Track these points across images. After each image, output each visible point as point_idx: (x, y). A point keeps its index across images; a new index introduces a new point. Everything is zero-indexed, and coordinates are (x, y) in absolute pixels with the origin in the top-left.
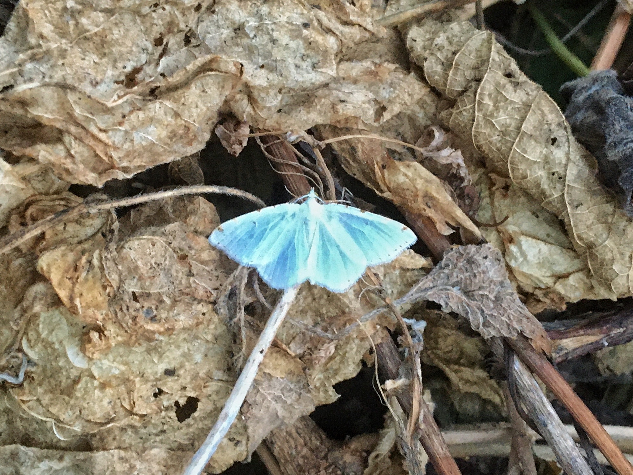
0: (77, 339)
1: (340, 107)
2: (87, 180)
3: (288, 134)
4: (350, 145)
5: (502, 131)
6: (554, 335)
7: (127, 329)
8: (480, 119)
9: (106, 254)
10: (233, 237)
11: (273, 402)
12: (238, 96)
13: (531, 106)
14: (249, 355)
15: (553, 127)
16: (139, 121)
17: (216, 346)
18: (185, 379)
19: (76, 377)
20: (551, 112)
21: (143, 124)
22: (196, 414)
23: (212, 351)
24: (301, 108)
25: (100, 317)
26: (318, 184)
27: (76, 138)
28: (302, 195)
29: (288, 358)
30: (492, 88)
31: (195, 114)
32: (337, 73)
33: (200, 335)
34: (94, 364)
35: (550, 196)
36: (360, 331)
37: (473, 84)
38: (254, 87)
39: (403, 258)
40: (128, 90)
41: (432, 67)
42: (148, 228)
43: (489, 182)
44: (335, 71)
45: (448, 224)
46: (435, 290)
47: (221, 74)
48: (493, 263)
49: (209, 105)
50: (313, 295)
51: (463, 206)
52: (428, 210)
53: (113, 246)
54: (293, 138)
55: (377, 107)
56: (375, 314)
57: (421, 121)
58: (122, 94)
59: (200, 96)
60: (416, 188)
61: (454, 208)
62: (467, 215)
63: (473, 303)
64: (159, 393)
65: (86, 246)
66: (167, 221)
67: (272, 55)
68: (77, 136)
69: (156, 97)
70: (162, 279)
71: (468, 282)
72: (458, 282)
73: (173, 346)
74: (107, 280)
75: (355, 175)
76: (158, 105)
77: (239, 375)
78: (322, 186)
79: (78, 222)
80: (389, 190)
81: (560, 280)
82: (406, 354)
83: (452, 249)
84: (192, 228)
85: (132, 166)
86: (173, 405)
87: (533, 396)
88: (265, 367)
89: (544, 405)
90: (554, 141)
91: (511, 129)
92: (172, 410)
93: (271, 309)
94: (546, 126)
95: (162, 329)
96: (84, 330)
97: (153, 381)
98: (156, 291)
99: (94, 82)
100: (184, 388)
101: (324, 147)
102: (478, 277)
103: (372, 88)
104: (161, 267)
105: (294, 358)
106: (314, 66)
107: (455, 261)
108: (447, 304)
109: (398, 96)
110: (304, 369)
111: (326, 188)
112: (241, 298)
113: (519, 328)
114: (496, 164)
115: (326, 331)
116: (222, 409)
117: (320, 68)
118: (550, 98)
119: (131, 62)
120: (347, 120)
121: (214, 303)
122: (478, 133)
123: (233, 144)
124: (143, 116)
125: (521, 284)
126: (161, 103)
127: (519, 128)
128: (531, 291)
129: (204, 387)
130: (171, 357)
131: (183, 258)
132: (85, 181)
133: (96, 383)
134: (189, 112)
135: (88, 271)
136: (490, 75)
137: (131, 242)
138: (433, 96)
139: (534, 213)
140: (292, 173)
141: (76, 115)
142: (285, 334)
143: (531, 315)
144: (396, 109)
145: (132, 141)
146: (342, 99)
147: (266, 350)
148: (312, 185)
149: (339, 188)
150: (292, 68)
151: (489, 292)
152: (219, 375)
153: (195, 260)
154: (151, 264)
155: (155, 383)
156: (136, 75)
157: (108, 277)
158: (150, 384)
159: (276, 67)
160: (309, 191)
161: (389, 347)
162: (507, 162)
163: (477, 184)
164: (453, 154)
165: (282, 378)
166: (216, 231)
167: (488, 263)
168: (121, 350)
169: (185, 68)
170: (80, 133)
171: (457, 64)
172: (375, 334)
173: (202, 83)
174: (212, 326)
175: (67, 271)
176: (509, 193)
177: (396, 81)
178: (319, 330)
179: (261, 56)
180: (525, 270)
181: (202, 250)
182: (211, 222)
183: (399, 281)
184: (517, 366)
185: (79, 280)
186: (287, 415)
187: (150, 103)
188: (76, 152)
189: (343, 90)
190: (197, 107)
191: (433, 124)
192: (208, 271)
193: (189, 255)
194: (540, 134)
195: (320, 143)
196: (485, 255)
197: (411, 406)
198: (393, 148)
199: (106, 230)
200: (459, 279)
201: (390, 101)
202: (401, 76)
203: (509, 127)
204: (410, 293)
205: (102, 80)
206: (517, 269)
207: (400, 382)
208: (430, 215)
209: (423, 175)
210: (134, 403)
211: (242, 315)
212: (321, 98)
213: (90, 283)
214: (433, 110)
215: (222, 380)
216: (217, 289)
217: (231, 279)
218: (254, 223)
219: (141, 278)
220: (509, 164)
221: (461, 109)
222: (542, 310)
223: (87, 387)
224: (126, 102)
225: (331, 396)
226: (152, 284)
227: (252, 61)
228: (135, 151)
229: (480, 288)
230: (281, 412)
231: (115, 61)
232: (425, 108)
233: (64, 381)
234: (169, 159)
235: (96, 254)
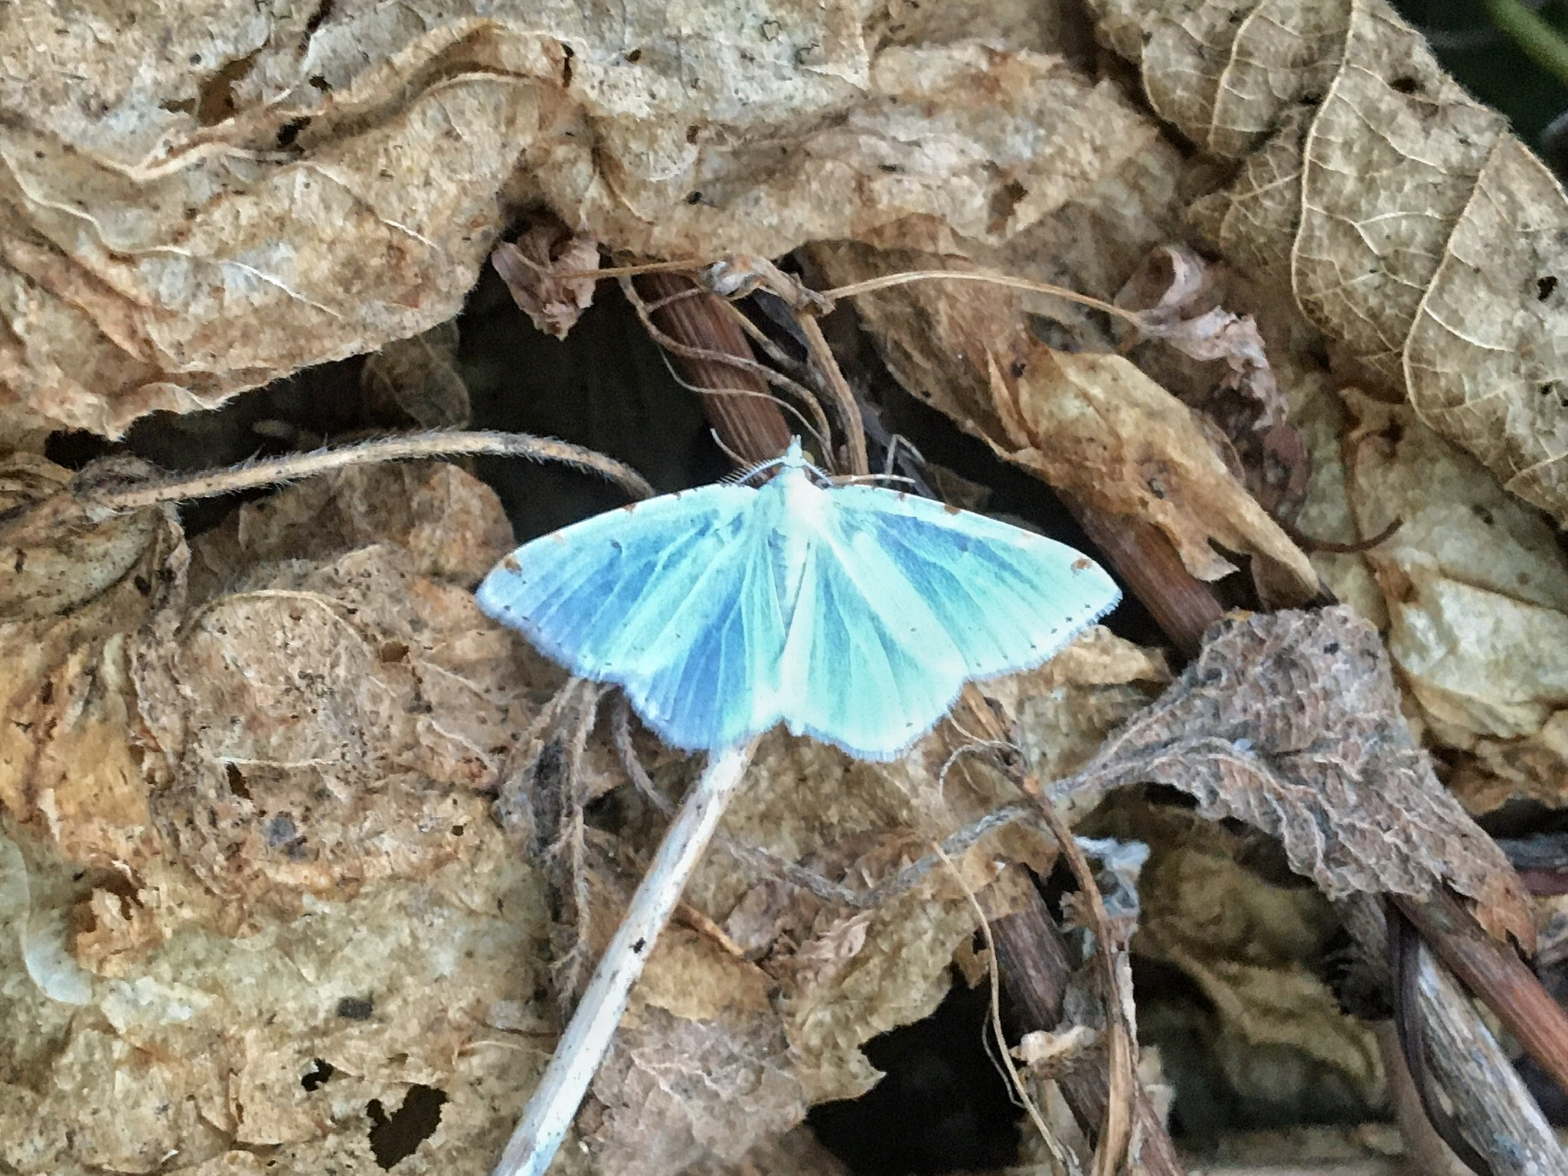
0: (55, 913)
1: (880, 185)
2: (71, 416)
3: (716, 269)
4: (914, 304)
5: (1384, 258)
6: (1539, 880)
7: (209, 883)
8: (1317, 221)
9: (143, 649)
10: (553, 588)
11: (678, 1098)
12: (561, 152)
13: (1475, 179)
14: (600, 953)
15: (1545, 244)
16: (238, 227)
17: (499, 924)
18: (404, 1028)
19: (57, 1028)
20: (1537, 197)
21: (254, 236)
22: (434, 1141)
23: (487, 939)
24: (762, 191)
25: (124, 848)
26: (816, 426)
27: (30, 282)
28: (763, 458)
29: (719, 960)
30: (1355, 123)
31: (420, 208)
32: (873, 79)
33: (446, 892)
34: (112, 990)
35: (1536, 460)
36: (944, 880)
37: (1296, 112)
38: (609, 121)
39: (1077, 651)
40: (203, 130)
41: (1167, 62)
42: (283, 565)
43: (1337, 415)
44: (865, 72)
45: (1213, 544)
46: (1176, 749)
47: (504, 79)
48: (1354, 666)
49: (467, 177)
50: (799, 766)
51: (1258, 486)
52: (1154, 503)
53: (167, 623)
54: (731, 281)
55: (997, 186)
56: (990, 825)
57: (1131, 226)
58: (184, 140)
59: (439, 150)
60: (1118, 437)
61: (1235, 497)
62: (1274, 516)
63: (1294, 791)
64: (318, 1077)
65: (84, 621)
66: (344, 542)
67: (665, 21)
68: (36, 278)
69: (298, 152)
70: (322, 725)
71: (1279, 724)
72: (1245, 725)
73: (364, 930)
74: (146, 731)
75: (927, 395)
76: (300, 177)
77: (569, 1018)
78: (827, 431)
79: (61, 547)
80: (1035, 444)
81: (1559, 714)
82: (1087, 949)
83: (1228, 625)
84: (425, 564)
85: (220, 370)
86: (363, 1114)
87: (1478, 1074)
88: (652, 989)
89: (1511, 1102)
90: (1547, 286)
91: (1412, 250)
92: (358, 1129)
93: (668, 811)
94: (1523, 241)
95: (323, 882)
96: (79, 886)
97: (302, 1037)
98: (304, 763)
99: (93, 103)
100: (400, 1059)
101: (829, 308)
102: (1309, 710)
103: (981, 129)
104: (319, 687)
105: (738, 961)
106: (800, 58)
107: (1239, 664)
108: (1213, 794)
109: (1061, 152)
110: (772, 995)
111: (840, 438)
112: (575, 780)
113: (1436, 868)
114: (1364, 360)
115: (840, 877)
116: (515, 1122)
117: (818, 61)
118: (1532, 156)
119: (219, 42)
120: (902, 225)
121: (492, 794)
122: (1308, 265)
123: (549, 301)
124: (254, 212)
125: (1437, 727)
126: (311, 171)
127: (1437, 251)
128: (1465, 743)
129: (462, 1054)
130: (359, 962)
131: (394, 655)
132: (65, 421)
133: (119, 1049)
134: (400, 199)
135: (88, 702)
136: (1348, 83)
137: (226, 609)
138: (1169, 152)
139: (1478, 510)
140: (734, 391)
141: (31, 207)
142: (712, 887)
143: (1471, 823)
144: (1055, 192)
145: (217, 291)
146: (888, 163)
147: (651, 942)
148: (796, 427)
149: (880, 434)
150: (729, 60)
151: (1345, 757)
152: (510, 1013)
153: (432, 660)
154: (288, 679)
155: (307, 1044)
156: (233, 84)
157: (148, 723)
158: (290, 1049)
159: (678, 58)
160: (784, 445)
161: (1032, 928)
162: (1400, 355)
163: (1301, 419)
164: (1233, 330)
165: (703, 1022)
166: (500, 568)
167: (1339, 665)
168: (198, 945)
169: (389, 62)
170: (45, 266)
171: (1243, 52)
172: (989, 886)
173: (442, 109)
174: (485, 867)
175: (17, 704)
176: (1402, 447)
177: (1052, 104)
178: (816, 874)
179: (631, 24)
180: (1451, 683)
181: (457, 629)
182: (485, 543)
183: (1063, 720)
184: (1429, 980)
185: (55, 732)
186: (720, 1131)
187: (276, 170)
188: (29, 328)
189: (892, 133)
190: (428, 183)
191: (1171, 237)
192: (476, 695)
193: (413, 646)
194: (1505, 265)
195: (819, 297)
196: (1329, 643)
197: (1103, 1111)
198: (1047, 311)
199: (150, 573)
200: (1250, 717)
201: (1035, 169)
202: (1071, 91)
203: (1408, 245)
204: (1100, 760)
205: (119, 99)
206: (1426, 680)
207: (1070, 1039)
208: (1160, 518)
209: (1139, 395)
210: (240, 1108)
211: (576, 832)
212: (823, 157)
213: (92, 739)
214: (1168, 195)
215: (519, 1032)
216: (502, 750)
217: (542, 721)
218: (616, 545)
219: (254, 723)
220: (1405, 359)
221: (1259, 191)
222: (1501, 804)
223: (91, 1062)
224: (199, 166)
225: (855, 1076)
226: (290, 739)
227: (602, 38)
228: (229, 324)
229: (1317, 745)
230: (701, 1125)
231: (166, 39)
232: (1142, 191)
233: (22, 1040)
234: (344, 349)
235: (111, 649)
